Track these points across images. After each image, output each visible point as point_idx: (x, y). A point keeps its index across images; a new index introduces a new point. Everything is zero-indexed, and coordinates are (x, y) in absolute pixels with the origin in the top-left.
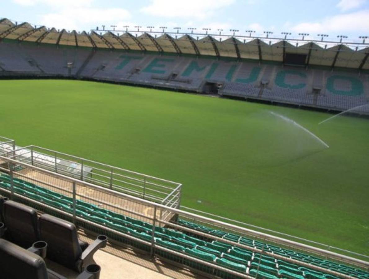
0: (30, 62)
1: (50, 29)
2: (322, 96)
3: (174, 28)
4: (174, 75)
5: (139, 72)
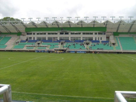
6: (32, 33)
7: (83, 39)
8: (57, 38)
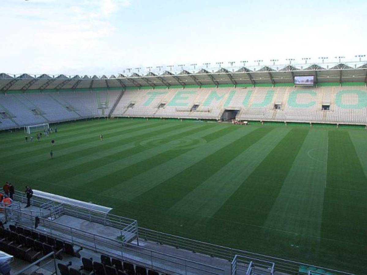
0: (67, 107)
1: (83, 77)
2: (331, 112)
3: (191, 65)
4: (196, 106)
5: (165, 107)
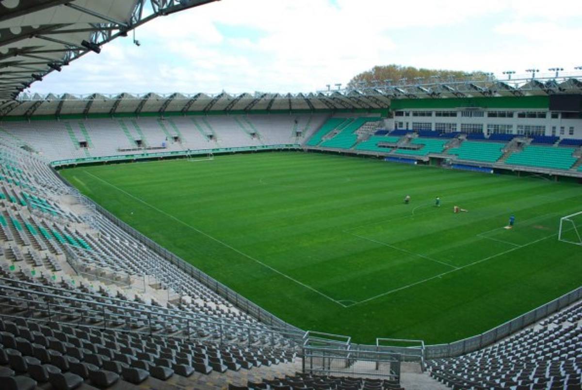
6: (402, 112)
7: (518, 131)
8: (455, 125)
